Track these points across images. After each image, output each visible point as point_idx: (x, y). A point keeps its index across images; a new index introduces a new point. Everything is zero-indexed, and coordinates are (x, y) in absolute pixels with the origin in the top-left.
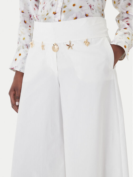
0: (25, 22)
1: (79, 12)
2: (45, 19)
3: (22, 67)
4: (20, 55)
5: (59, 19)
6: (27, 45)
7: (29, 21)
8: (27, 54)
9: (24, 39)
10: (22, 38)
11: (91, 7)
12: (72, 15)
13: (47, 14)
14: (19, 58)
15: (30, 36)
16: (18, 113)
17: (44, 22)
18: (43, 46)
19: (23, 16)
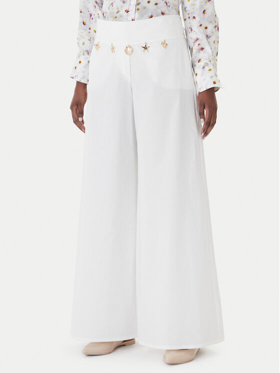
0: (84, 24)
1: (155, 10)
2: (116, 17)
3: (83, 77)
4: (80, 62)
5: (133, 18)
6: (87, 51)
7: (90, 22)
8: (89, 62)
9: (83, 44)
10: (81, 43)
11: (167, 3)
12: (147, 13)
13: (118, 12)
14: (79, 66)
15: (90, 40)
16: (84, 132)
17: (113, 20)
18: (113, 48)
19: (81, 16)
